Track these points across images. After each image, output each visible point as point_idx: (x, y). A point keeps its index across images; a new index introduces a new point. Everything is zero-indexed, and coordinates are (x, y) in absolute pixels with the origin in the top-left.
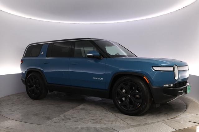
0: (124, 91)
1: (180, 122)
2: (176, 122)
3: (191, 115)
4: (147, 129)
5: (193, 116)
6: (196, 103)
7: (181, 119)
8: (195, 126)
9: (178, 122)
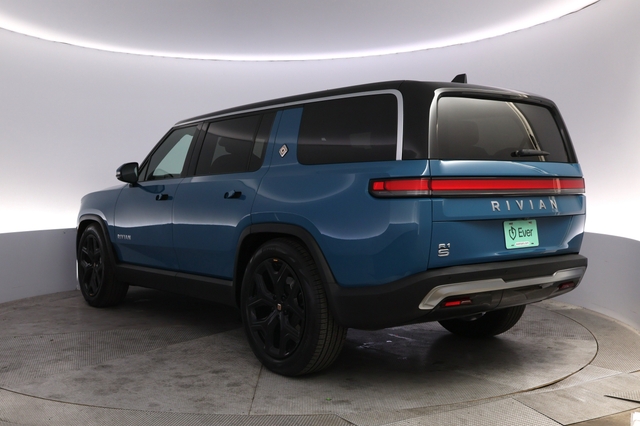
1: (573, 399)
2: (561, 399)
3: (614, 373)
4: (464, 421)
5: (618, 377)
6: (631, 333)
7: (580, 387)
8: (628, 413)
9: (568, 398)
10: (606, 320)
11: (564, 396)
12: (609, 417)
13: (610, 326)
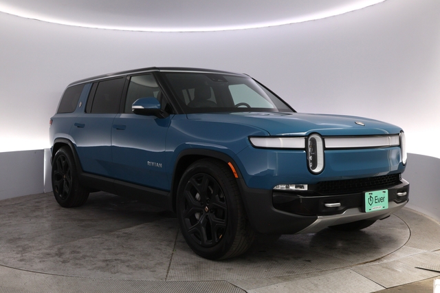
0: (198, 196)
1: (393, 270)
2: (384, 270)
3: (422, 251)
4: (316, 285)
5: (425, 254)
6: (434, 223)
7: (398, 261)
8: (432, 280)
9: (389, 269)
10: (416, 214)
11: (387, 268)
12: (418, 282)
13: (419, 219)
